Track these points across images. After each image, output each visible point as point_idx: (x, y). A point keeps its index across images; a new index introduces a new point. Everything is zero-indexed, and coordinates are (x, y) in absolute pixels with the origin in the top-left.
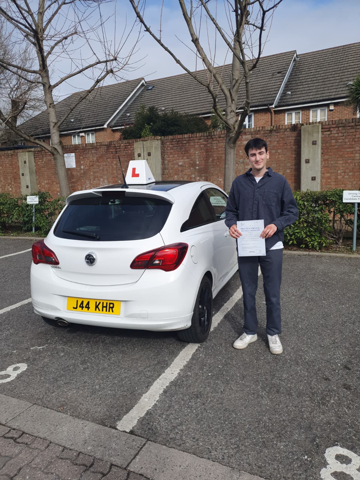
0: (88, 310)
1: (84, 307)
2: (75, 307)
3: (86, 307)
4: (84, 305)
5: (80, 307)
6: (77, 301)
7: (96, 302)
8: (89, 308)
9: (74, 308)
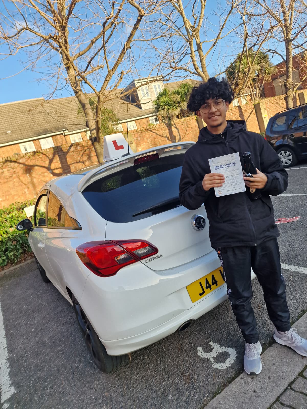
0: (217, 285)
1: (212, 285)
2: (202, 292)
3: (213, 284)
4: (210, 283)
5: (207, 288)
6: (200, 283)
7: (220, 271)
8: (217, 282)
9: (201, 294)
